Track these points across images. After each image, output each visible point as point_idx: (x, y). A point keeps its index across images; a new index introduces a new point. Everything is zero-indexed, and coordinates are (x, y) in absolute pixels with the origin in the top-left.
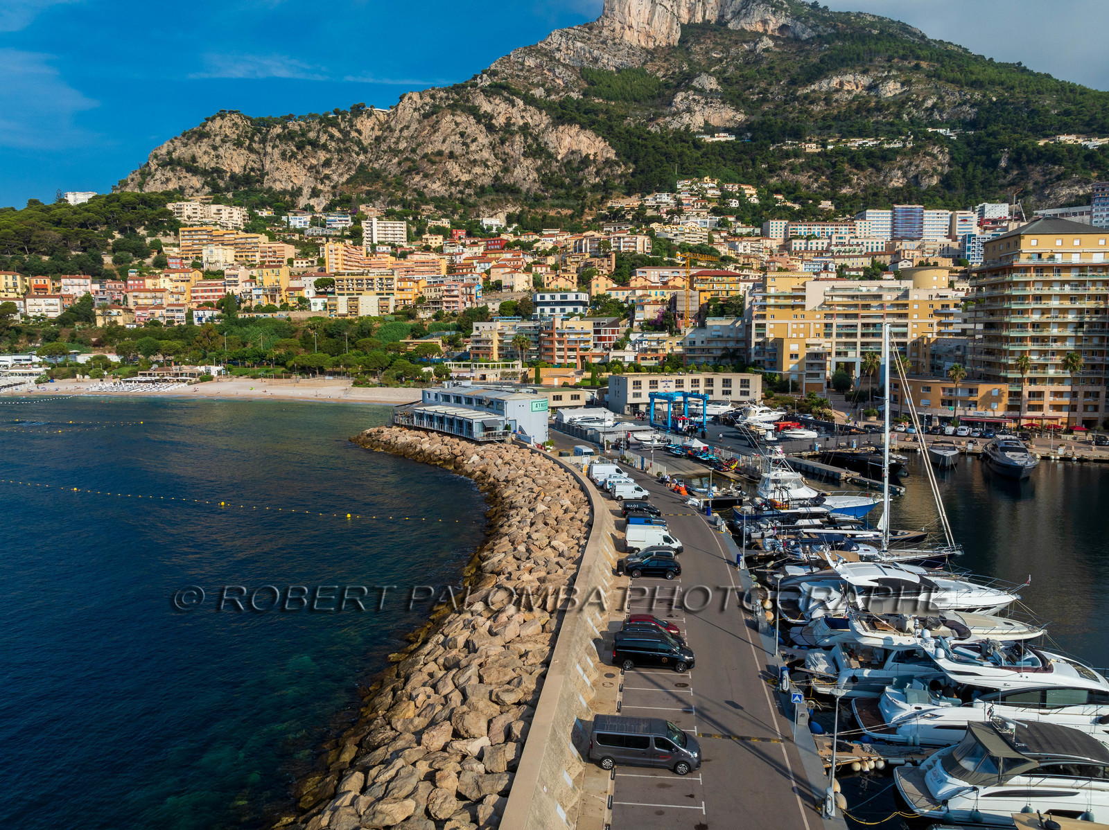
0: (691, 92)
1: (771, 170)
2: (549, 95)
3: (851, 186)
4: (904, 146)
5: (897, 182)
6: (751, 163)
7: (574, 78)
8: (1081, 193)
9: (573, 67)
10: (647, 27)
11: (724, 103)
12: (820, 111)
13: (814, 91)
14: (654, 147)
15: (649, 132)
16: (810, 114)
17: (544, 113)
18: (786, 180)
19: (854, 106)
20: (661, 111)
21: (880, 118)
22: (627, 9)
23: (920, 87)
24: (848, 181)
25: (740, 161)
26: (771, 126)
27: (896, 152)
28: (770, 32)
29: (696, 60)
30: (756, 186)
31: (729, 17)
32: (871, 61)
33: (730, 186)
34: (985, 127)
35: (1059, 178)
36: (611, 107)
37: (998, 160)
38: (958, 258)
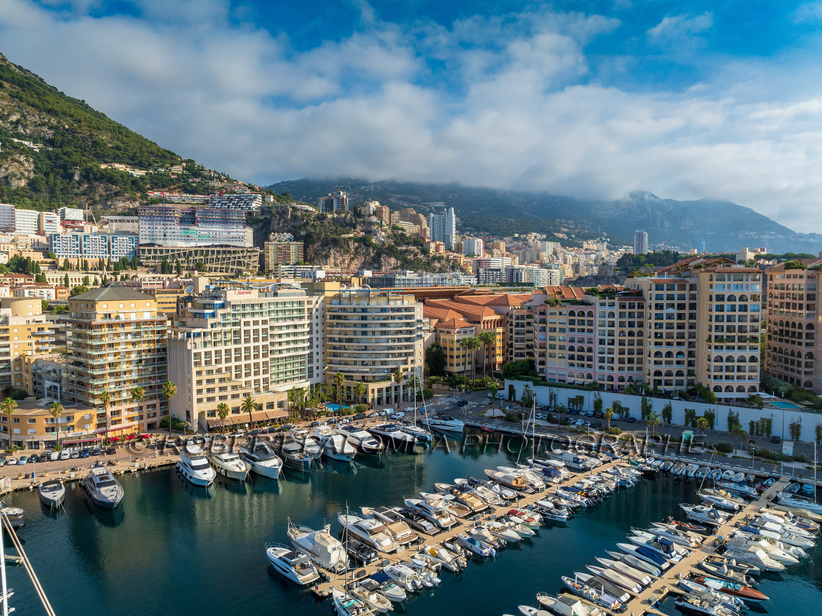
8: (131, 206)
35: (116, 194)
37: (73, 175)
38: (47, 251)
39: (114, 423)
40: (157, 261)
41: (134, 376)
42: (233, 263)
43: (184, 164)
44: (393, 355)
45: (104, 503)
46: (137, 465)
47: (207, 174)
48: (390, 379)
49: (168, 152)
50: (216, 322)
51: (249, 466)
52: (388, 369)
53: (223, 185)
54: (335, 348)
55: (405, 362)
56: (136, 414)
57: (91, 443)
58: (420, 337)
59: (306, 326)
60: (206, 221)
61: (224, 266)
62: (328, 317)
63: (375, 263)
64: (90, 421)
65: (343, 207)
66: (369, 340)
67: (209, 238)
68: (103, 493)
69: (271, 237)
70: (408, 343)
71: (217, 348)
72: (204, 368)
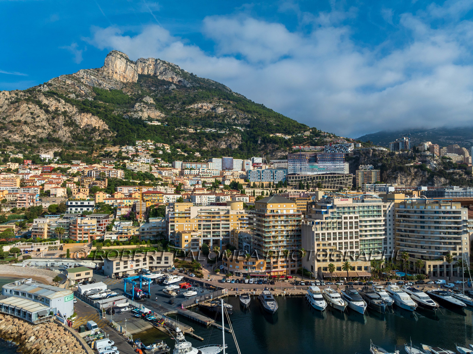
0: (142, 103)
1: (176, 138)
2: (77, 98)
3: (207, 147)
4: (226, 133)
5: (224, 146)
6: (167, 135)
7: (90, 91)
8: (284, 155)
9: (89, 86)
10: (124, 73)
11: (156, 109)
12: (194, 116)
13: (192, 108)
14: (126, 125)
15: (124, 119)
16: (190, 117)
17: (75, 107)
18: (181, 143)
19: (207, 115)
20: (129, 109)
21: (217, 121)
22: (115, 65)
23: (230, 110)
24: (205, 145)
25: (163, 134)
26: (175, 120)
27: (223, 134)
28: (174, 83)
29: (144, 90)
30: (170, 144)
31: (158, 74)
32: (213, 99)
33: (159, 144)
34: (253, 128)
35: (277, 149)
36: (106, 106)
37: (257, 141)
38: (246, 179)
39: (275, 268)
40: (297, 183)
41: (285, 244)
42: (338, 183)
43: (311, 130)
44: (445, 243)
45: (268, 310)
46: (285, 292)
47: (322, 134)
48: (442, 259)
49: (303, 125)
50: (327, 217)
51: (346, 303)
52: (441, 252)
53: (332, 139)
54: (402, 236)
55: (455, 249)
56: (285, 264)
57: (263, 277)
58: (466, 232)
59: (382, 221)
60: (324, 160)
61: (333, 185)
62: (397, 216)
63: (429, 181)
64: (263, 265)
65: (406, 147)
66: (426, 232)
67: (323, 169)
68: (268, 304)
69: (360, 168)
70: (456, 236)
71: (329, 231)
72: (321, 242)
